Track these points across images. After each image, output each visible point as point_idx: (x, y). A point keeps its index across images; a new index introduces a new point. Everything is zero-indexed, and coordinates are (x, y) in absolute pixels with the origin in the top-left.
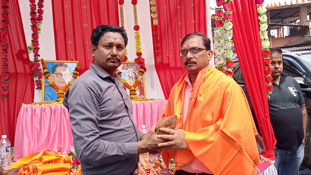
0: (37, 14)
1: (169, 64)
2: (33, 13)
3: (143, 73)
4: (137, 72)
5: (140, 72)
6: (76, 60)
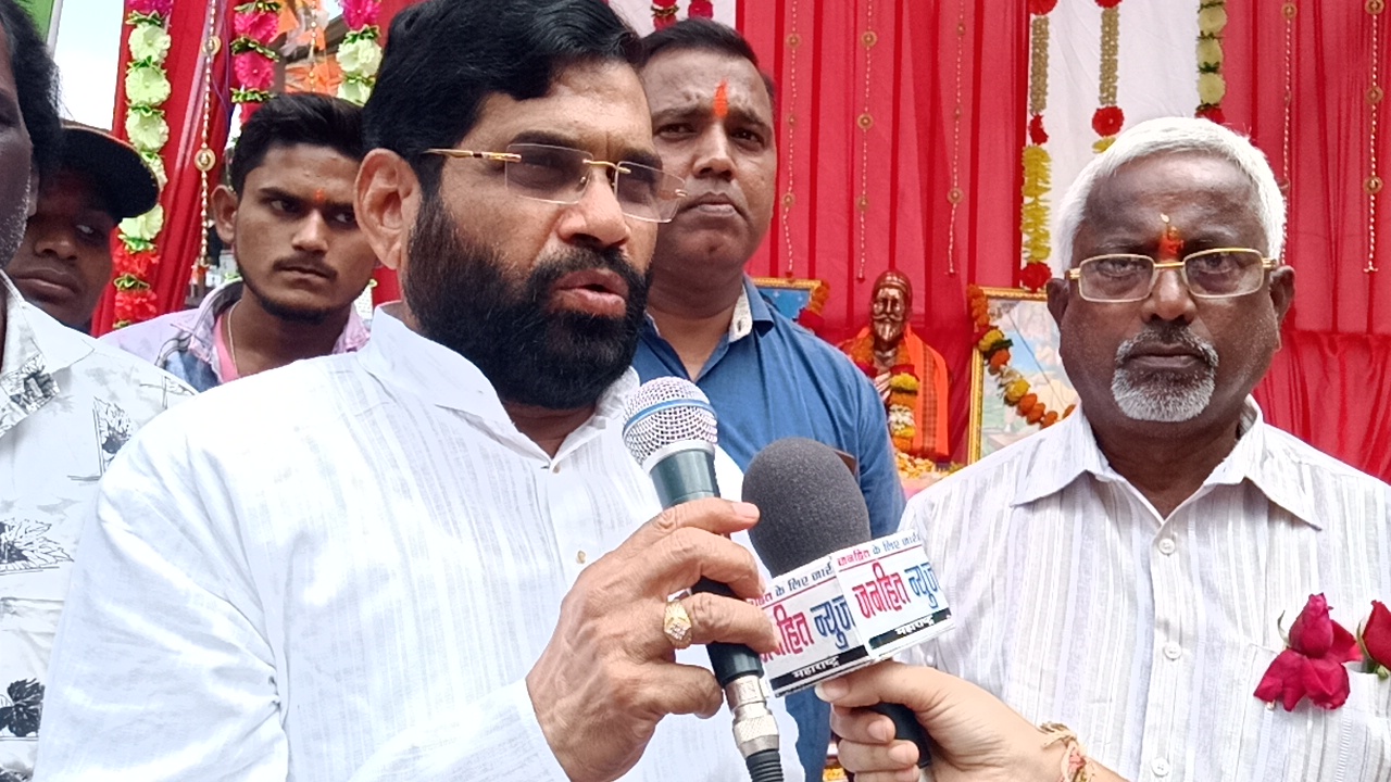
6: (812, 277)
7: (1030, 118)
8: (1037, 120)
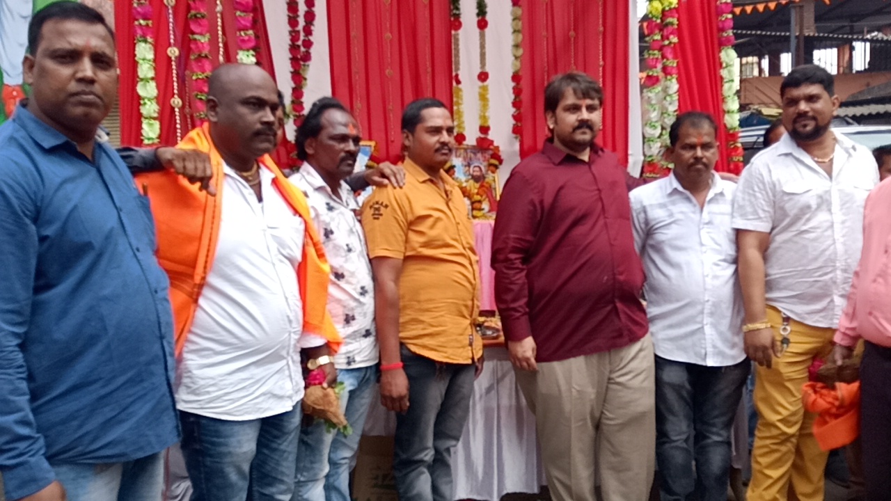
0: (302, 49)
2: (294, 48)
3: (496, 167)
4: (485, 166)
5: (491, 165)
6: (370, 139)
7: (454, 74)
8: (457, 76)
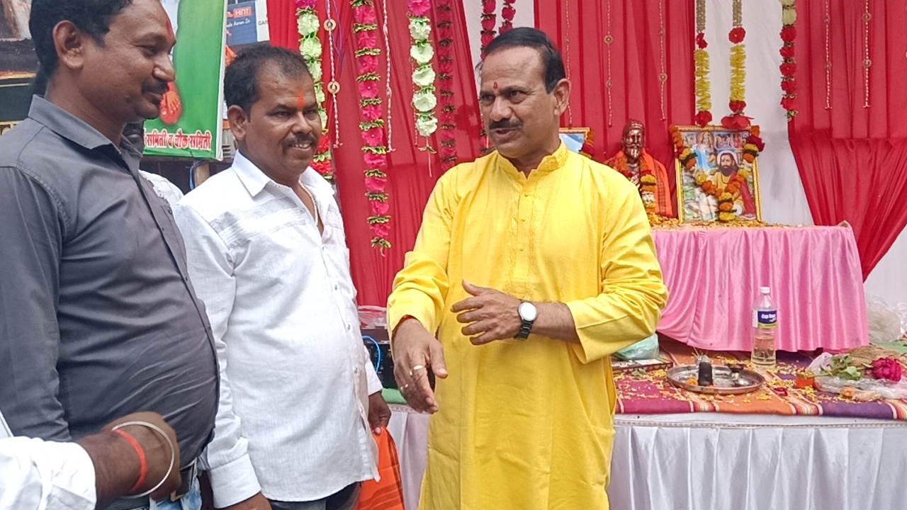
1: (830, 130)
3: (755, 154)
4: (737, 154)
6: (583, 126)
7: (696, 34)
8: (701, 35)
